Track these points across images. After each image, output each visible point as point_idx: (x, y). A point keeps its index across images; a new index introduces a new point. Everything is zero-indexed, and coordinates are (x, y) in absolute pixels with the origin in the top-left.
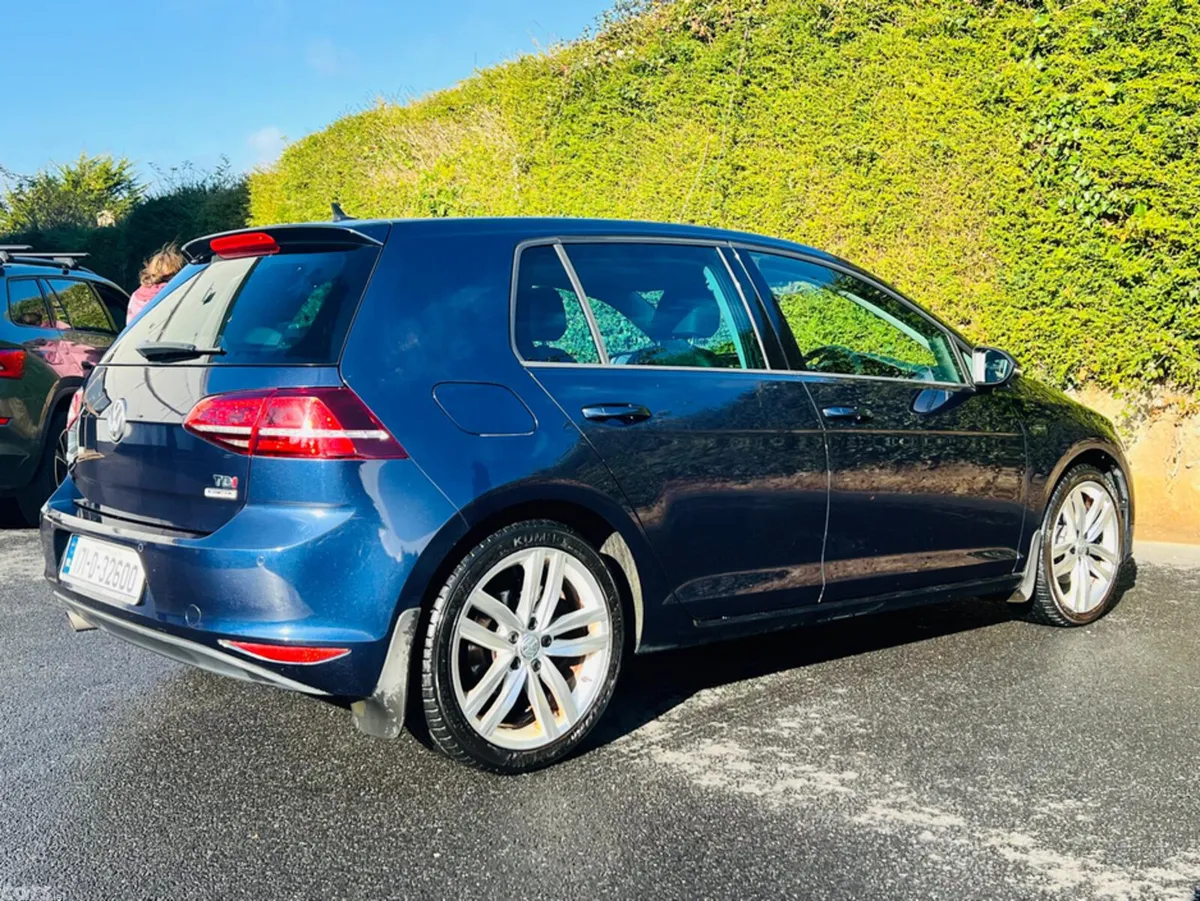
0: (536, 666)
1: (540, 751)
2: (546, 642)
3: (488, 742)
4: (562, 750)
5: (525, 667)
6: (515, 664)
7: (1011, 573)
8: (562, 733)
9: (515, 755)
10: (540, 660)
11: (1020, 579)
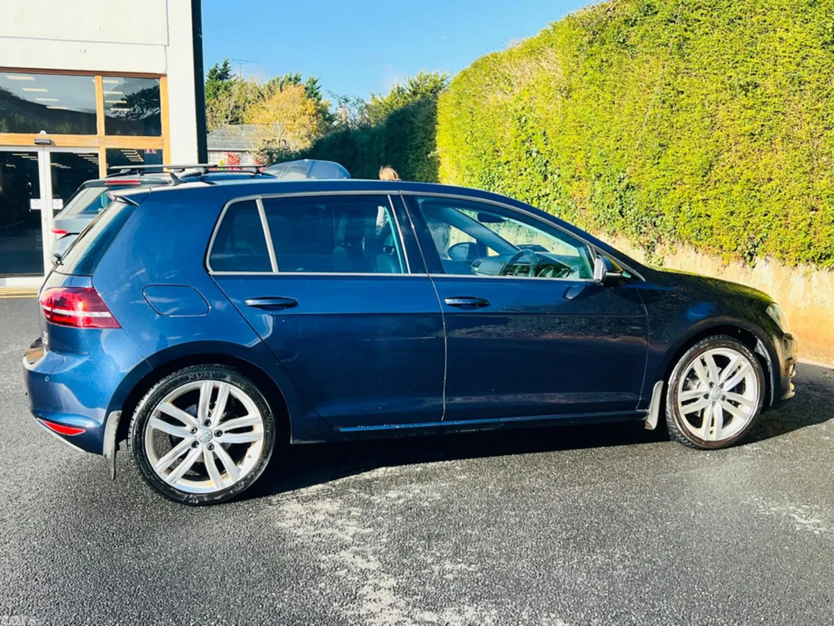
0: (211, 447)
1: (210, 495)
2: (219, 434)
3: (171, 487)
4: (226, 496)
5: (202, 447)
6: (195, 444)
7: (635, 409)
8: (227, 487)
9: (191, 496)
10: (214, 444)
11: (646, 414)
